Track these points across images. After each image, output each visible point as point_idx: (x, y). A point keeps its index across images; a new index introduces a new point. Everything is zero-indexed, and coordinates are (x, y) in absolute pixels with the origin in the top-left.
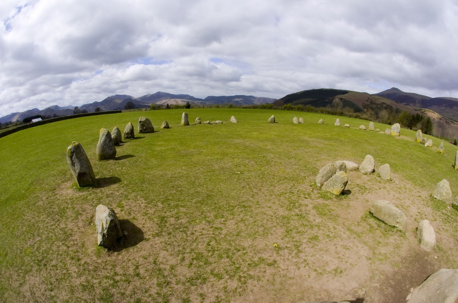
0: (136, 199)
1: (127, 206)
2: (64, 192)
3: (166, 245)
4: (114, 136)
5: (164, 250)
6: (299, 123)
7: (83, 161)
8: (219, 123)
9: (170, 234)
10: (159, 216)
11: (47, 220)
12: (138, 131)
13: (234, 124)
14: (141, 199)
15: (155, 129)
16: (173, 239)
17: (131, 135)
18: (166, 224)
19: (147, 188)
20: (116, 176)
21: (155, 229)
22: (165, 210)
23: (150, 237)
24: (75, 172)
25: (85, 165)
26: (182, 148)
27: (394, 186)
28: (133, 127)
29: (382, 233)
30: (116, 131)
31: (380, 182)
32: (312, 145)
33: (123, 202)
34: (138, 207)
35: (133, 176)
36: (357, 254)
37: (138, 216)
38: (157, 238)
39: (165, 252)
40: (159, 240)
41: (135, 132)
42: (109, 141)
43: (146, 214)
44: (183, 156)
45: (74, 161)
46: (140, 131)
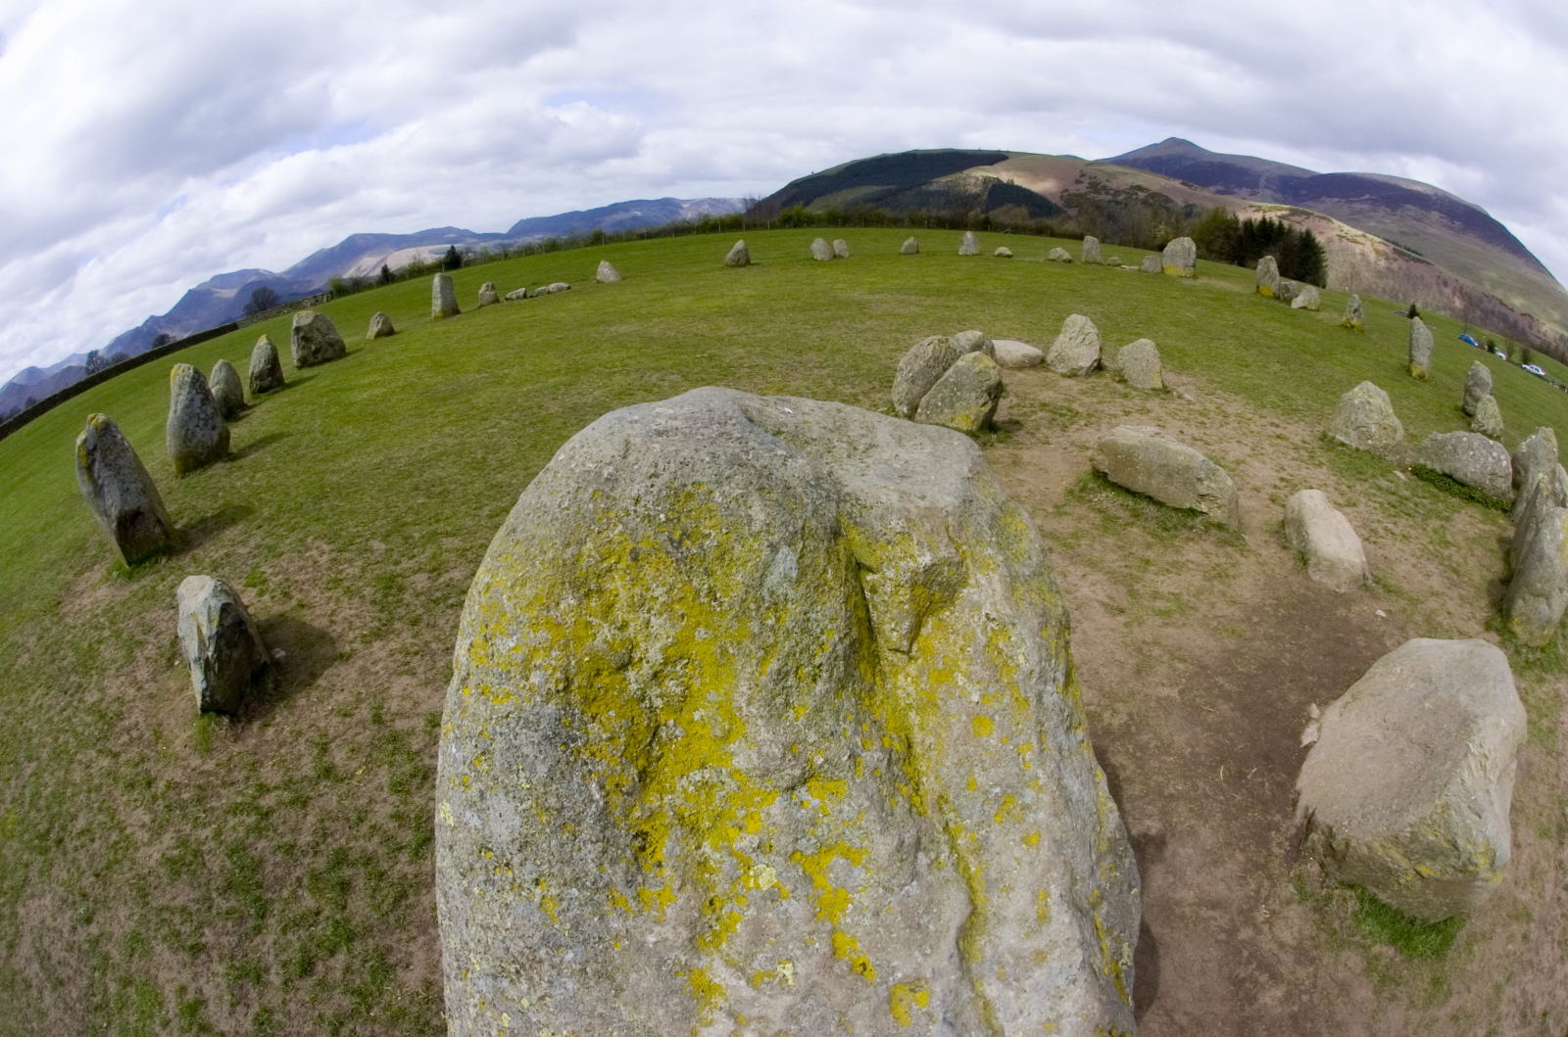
0: (302, 547)
1: (278, 574)
2: (86, 601)
3: (408, 659)
4: (217, 391)
5: (400, 674)
6: (835, 257)
7: (126, 471)
8: (560, 290)
9: (415, 622)
10: (379, 578)
11: (47, 701)
12: (295, 363)
13: (611, 284)
14: (318, 543)
15: (347, 346)
16: (428, 635)
17: (271, 380)
18: (401, 596)
19: (333, 510)
20: (237, 503)
21: (368, 619)
22: (395, 557)
23: (356, 645)
24: (108, 516)
25: (133, 485)
26: (440, 378)
27: (1181, 407)
28: (274, 350)
29: (1154, 535)
30: (223, 374)
31: (1125, 396)
32: (880, 313)
33: (263, 569)
34: (310, 569)
35: (288, 488)
36: (1070, 597)
37: (314, 593)
38: (377, 645)
39: (406, 680)
40: (380, 649)
41: (283, 369)
42: (202, 400)
43: (338, 582)
44: (444, 399)
45: (100, 482)
46: (299, 360)
